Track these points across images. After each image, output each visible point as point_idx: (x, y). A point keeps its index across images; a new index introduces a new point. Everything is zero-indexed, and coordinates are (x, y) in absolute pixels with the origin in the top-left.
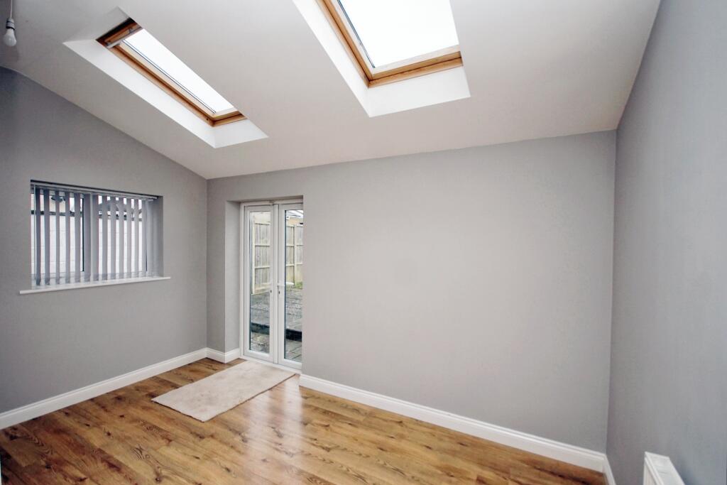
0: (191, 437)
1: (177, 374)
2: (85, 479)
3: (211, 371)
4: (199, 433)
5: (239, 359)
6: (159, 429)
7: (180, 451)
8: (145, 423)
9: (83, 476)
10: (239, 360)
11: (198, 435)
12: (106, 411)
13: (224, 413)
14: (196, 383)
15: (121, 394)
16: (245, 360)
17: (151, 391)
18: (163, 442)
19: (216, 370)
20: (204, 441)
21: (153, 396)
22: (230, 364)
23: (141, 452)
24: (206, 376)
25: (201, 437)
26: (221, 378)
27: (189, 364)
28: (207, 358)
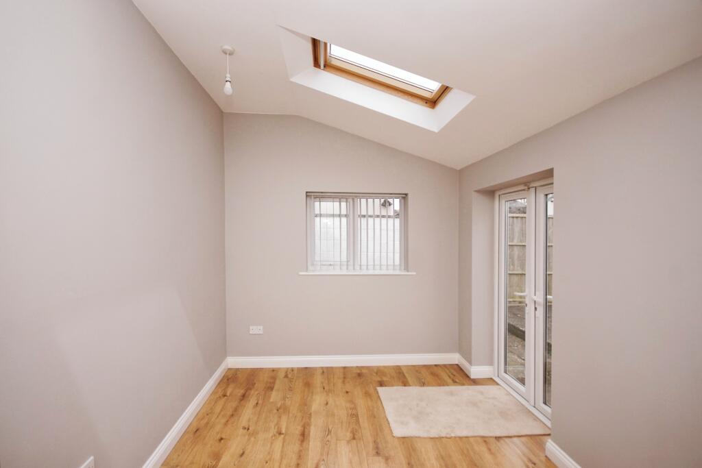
0: (371, 445)
1: (417, 371)
2: (283, 434)
3: (450, 381)
4: (380, 446)
5: (491, 379)
6: (358, 421)
7: (350, 454)
8: (355, 408)
9: (283, 431)
10: (490, 381)
11: (377, 448)
12: (344, 382)
13: (419, 437)
14: (425, 388)
15: (364, 371)
16: (498, 384)
17: (385, 379)
18: (349, 435)
19: (455, 382)
20: (377, 458)
21: (381, 384)
22: (475, 382)
23: (328, 435)
24: (440, 385)
25: (377, 453)
26: (452, 394)
27: (436, 365)
28: (457, 365)
